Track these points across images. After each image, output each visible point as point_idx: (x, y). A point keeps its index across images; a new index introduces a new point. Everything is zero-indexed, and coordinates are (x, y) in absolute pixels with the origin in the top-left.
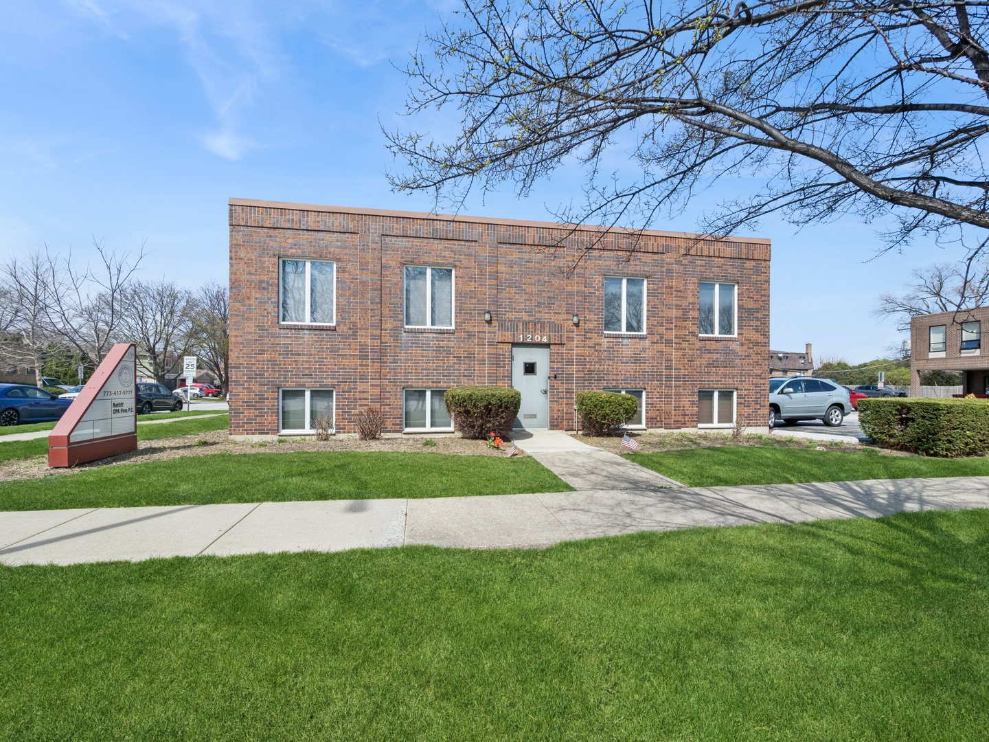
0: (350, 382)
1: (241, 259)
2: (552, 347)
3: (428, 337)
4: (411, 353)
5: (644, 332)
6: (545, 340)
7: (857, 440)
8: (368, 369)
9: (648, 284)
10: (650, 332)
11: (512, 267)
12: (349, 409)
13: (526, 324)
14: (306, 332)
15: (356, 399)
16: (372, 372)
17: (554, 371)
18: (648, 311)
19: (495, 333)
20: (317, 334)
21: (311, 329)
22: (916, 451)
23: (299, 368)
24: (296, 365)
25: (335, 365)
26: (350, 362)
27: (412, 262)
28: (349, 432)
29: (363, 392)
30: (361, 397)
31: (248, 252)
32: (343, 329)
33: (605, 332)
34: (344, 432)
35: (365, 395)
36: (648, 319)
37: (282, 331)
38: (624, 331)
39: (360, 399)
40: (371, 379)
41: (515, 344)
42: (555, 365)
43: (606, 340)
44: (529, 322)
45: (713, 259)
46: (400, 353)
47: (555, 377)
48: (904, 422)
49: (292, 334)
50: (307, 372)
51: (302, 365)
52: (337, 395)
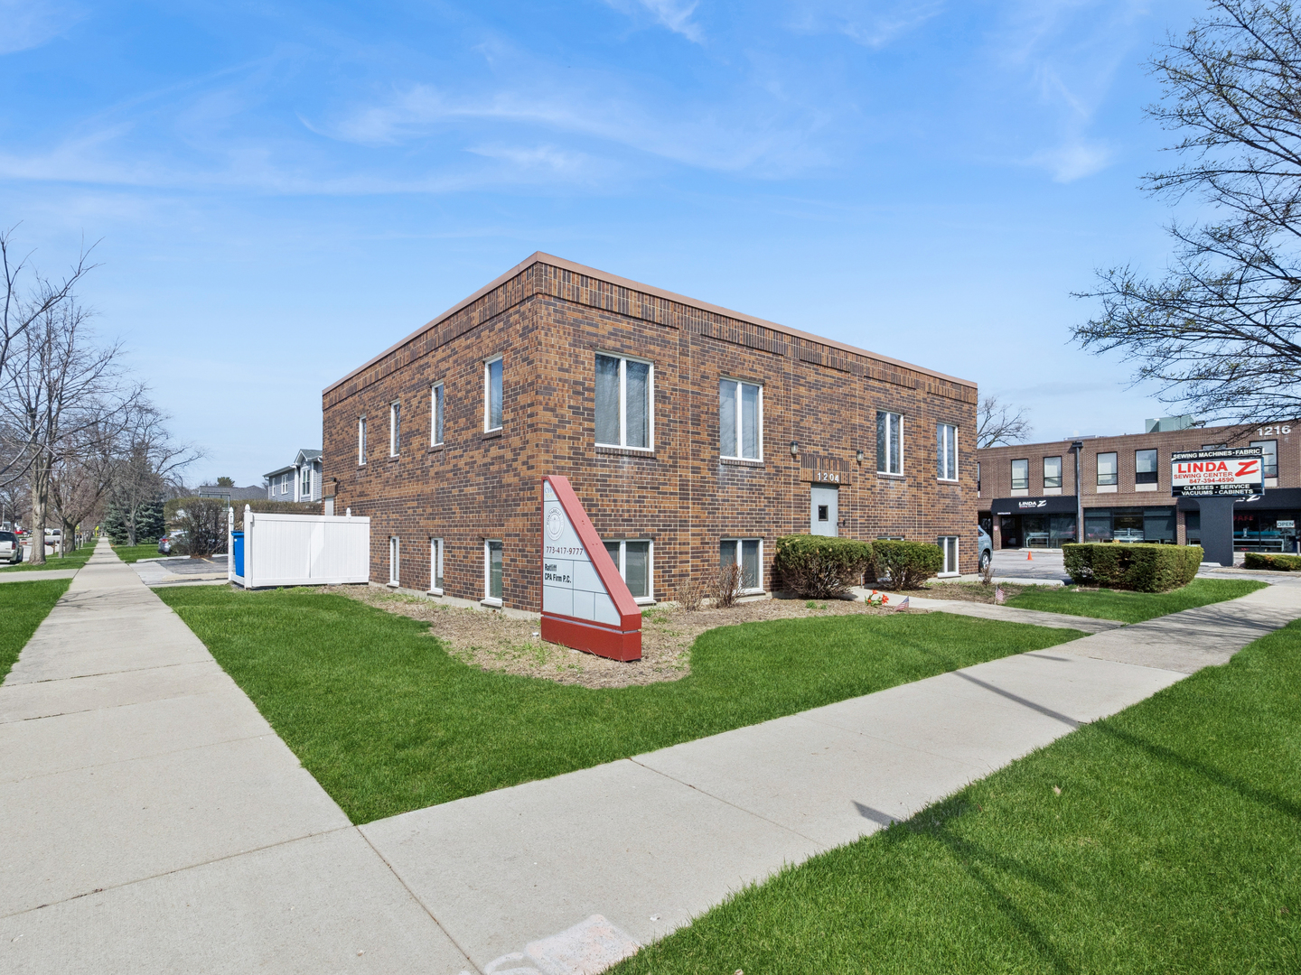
0: (670, 530)
1: (553, 346)
2: (841, 488)
3: (743, 472)
4: (727, 492)
5: (902, 474)
6: (837, 479)
7: (1063, 583)
8: (688, 512)
9: (905, 421)
10: (908, 475)
11: (810, 391)
12: (669, 567)
13: (823, 458)
14: (626, 459)
15: (675, 553)
16: (692, 517)
17: (843, 516)
18: (905, 450)
19: (798, 469)
20: (636, 464)
21: (632, 455)
22: (1135, 589)
23: (618, 511)
24: (615, 506)
25: (656, 507)
26: (670, 503)
27: (728, 373)
28: (669, 600)
29: (684, 544)
30: (683, 550)
31: (561, 338)
32: (663, 457)
33: (878, 473)
34: (665, 600)
35: (684, 548)
36: (905, 460)
37: (599, 457)
38: (888, 472)
39: (681, 553)
40: (693, 526)
41: (815, 484)
42: (844, 509)
43: (879, 481)
44: (825, 457)
45: (945, 399)
46: (718, 492)
47: (844, 523)
48: (1125, 565)
49: (611, 461)
50: (626, 516)
51: (621, 506)
52: (655, 549)
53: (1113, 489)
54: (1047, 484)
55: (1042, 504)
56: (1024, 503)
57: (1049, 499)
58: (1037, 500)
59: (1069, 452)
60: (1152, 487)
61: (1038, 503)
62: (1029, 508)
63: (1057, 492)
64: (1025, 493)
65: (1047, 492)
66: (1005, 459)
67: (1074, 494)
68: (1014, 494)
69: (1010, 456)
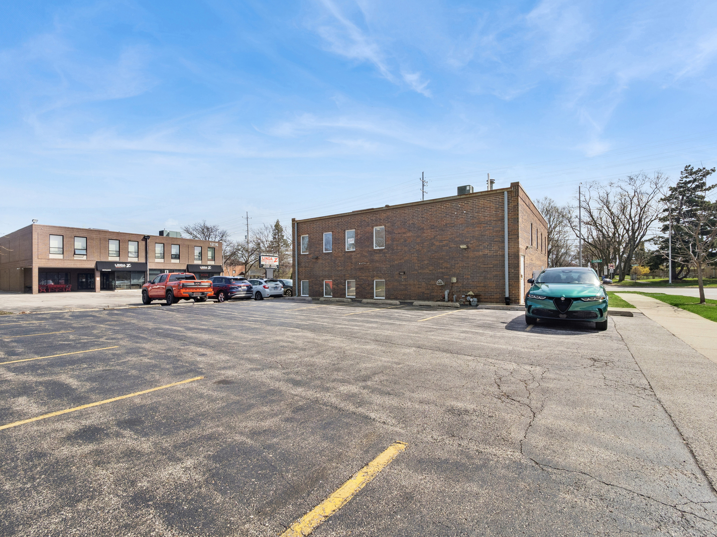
53: (162, 261)
54: (130, 255)
55: (128, 266)
56: (118, 265)
57: (132, 263)
58: (126, 263)
59: (142, 240)
60: (177, 261)
61: (126, 265)
62: (121, 268)
63: (135, 260)
64: (117, 259)
65: (130, 260)
66: (106, 238)
67: (144, 262)
68: (111, 259)
69: (108, 236)
